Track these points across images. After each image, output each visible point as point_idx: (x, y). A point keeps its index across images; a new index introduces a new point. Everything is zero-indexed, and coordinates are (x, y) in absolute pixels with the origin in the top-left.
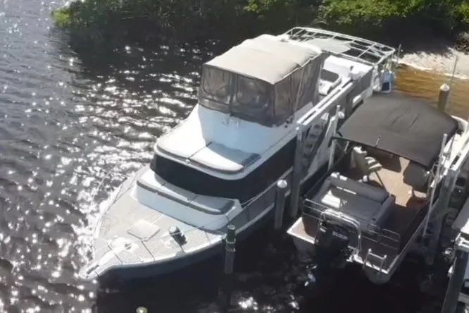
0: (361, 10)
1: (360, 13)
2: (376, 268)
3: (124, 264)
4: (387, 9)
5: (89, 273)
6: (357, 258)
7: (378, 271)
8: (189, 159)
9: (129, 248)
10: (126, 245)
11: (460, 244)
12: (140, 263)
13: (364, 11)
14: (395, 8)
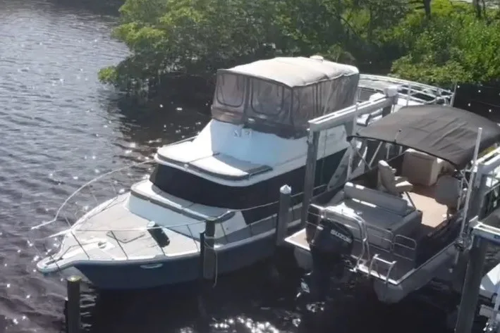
0: (431, 76)
1: (430, 79)
2: (383, 278)
3: (91, 259)
4: (461, 76)
5: (48, 264)
6: (362, 268)
7: (384, 281)
8: (188, 163)
9: (103, 247)
10: (100, 244)
11: (477, 227)
12: (110, 260)
13: (435, 78)
14: (470, 76)
